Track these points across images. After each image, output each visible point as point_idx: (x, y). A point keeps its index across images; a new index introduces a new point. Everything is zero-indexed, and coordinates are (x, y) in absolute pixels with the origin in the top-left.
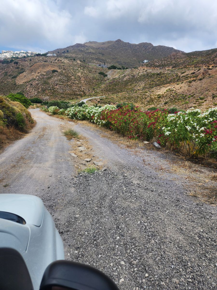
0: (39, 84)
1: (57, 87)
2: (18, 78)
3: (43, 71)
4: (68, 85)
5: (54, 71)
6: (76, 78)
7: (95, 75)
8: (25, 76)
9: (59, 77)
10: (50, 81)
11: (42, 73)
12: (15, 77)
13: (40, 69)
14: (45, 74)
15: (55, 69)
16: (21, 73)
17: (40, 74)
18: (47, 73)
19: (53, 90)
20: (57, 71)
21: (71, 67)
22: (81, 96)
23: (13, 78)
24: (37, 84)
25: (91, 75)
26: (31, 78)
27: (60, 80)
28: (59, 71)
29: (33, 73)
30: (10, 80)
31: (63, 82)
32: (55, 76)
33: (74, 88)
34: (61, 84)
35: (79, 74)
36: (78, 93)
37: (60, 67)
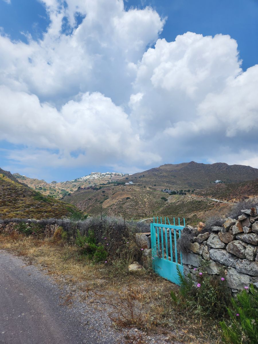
0: (116, 208)
1: (128, 210)
2: (104, 203)
3: (120, 198)
4: (135, 208)
5: (128, 198)
6: (142, 203)
7: (158, 200)
8: (108, 202)
9: (131, 203)
10: (124, 206)
11: (119, 200)
12: (102, 203)
13: (119, 197)
14: (121, 200)
15: (128, 196)
16: (106, 199)
17: (118, 200)
18: (123, 199)
19: (125, 212)
20: (130, 198)
21: (140, 194)
22: (143, 217)
23: (100, 203)
24: (115, 209)
25: (155, 200)
26: (112, 203)
27: (131, 205)
28: (131, 198)
29: (113, 200)
30: (98, 205)
31: (132, 207)
32: (128, 202)
33: (140, 211)
34: (130, 208)
35: (145, 200)
36: (141, 215)
37: (132, 194)
